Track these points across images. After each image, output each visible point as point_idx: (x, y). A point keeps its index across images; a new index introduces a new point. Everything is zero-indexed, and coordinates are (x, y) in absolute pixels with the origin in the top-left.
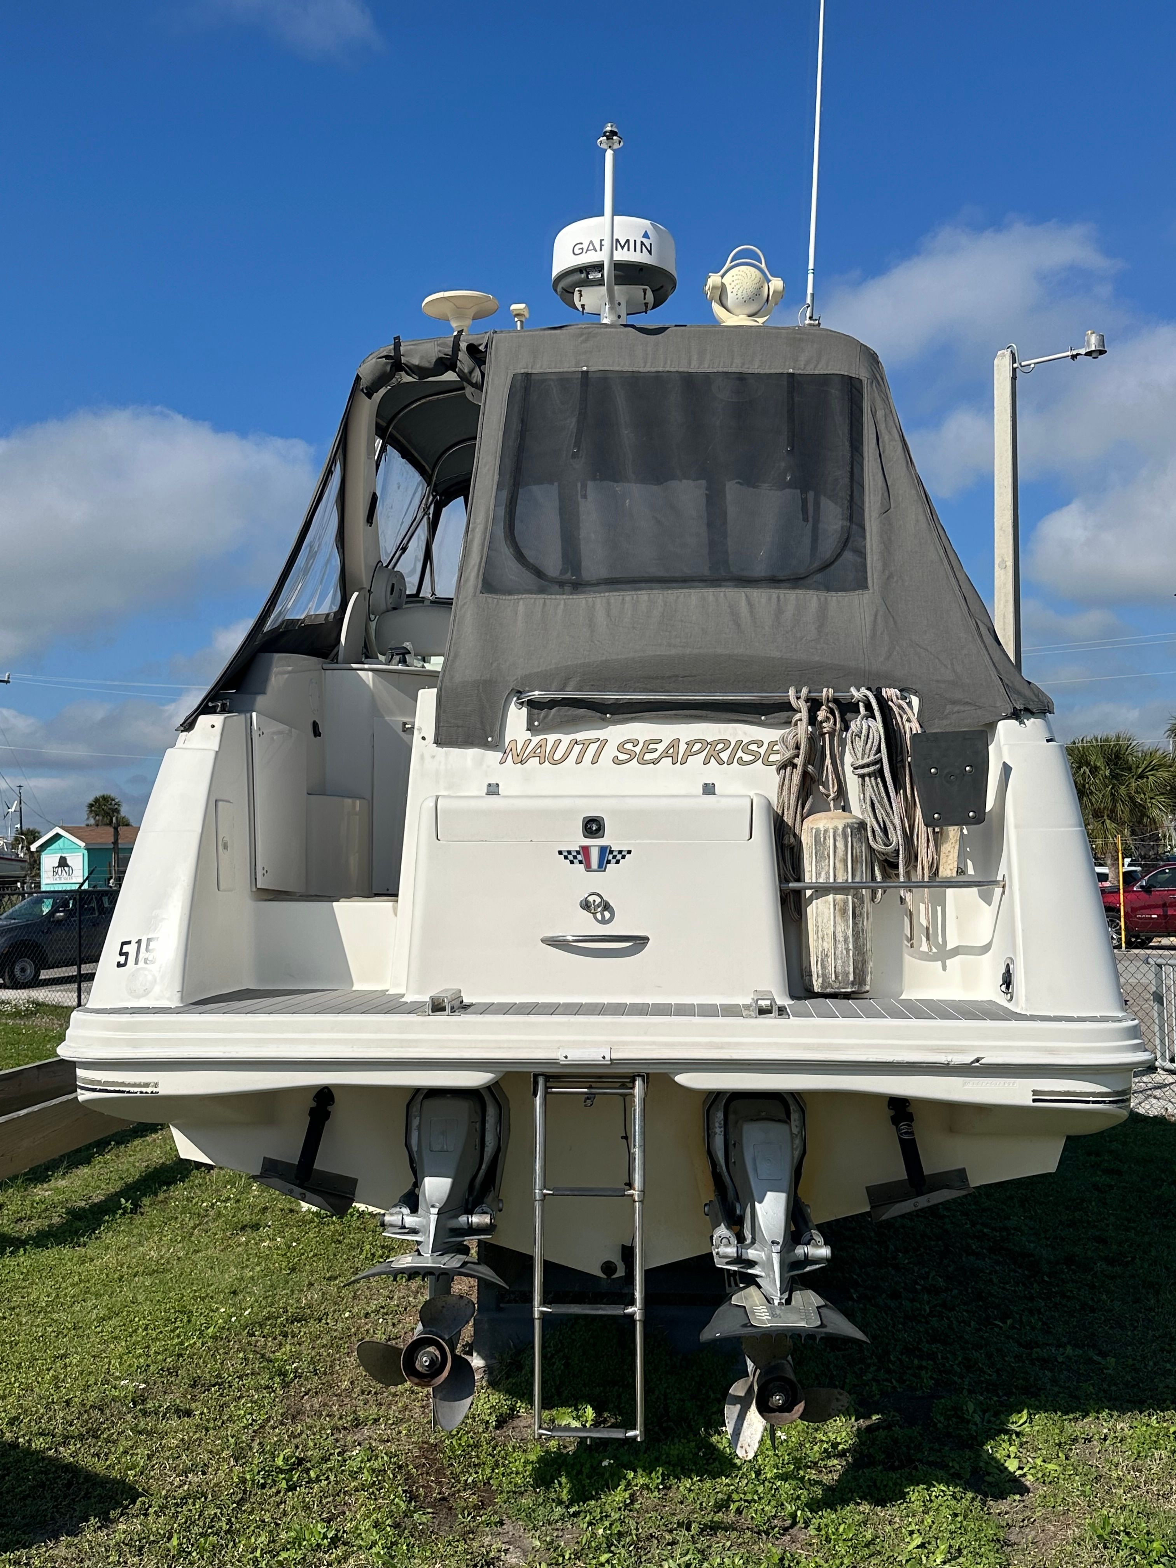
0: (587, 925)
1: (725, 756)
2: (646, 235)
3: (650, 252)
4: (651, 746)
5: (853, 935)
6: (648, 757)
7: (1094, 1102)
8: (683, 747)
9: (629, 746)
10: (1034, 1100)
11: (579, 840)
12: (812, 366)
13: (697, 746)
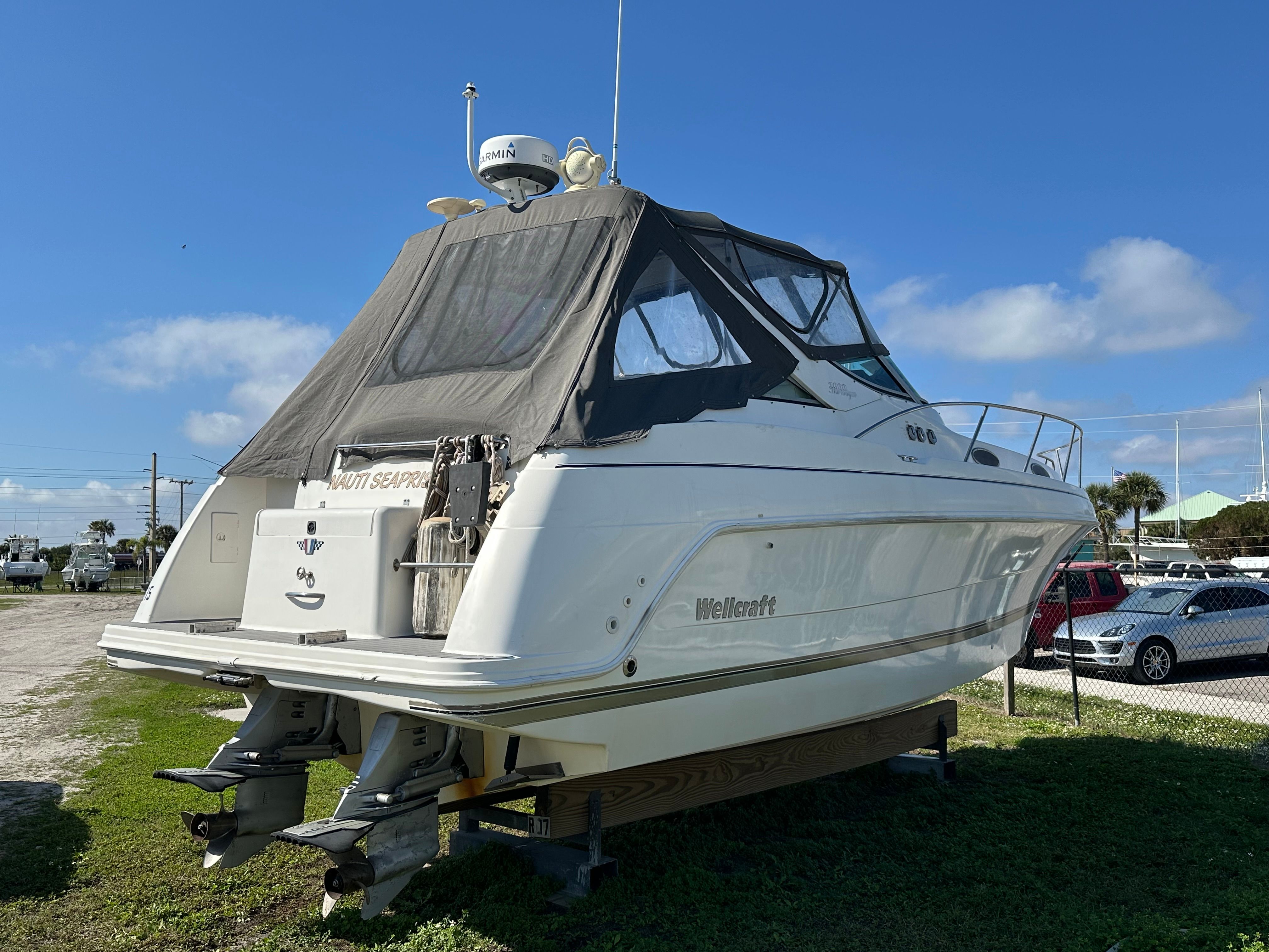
0: (301, 587)
1: (416, 482)
2: (511, 145)
3: (514, 156)
4: (387, 477)
5: (428, 597)
6: (385, 483)
7: (441, 712)
8: (400, 476)
9: (378, 477)
10: (411, 708)
11: (305, 535)
12: (588, 214)
13: (407, 476)
